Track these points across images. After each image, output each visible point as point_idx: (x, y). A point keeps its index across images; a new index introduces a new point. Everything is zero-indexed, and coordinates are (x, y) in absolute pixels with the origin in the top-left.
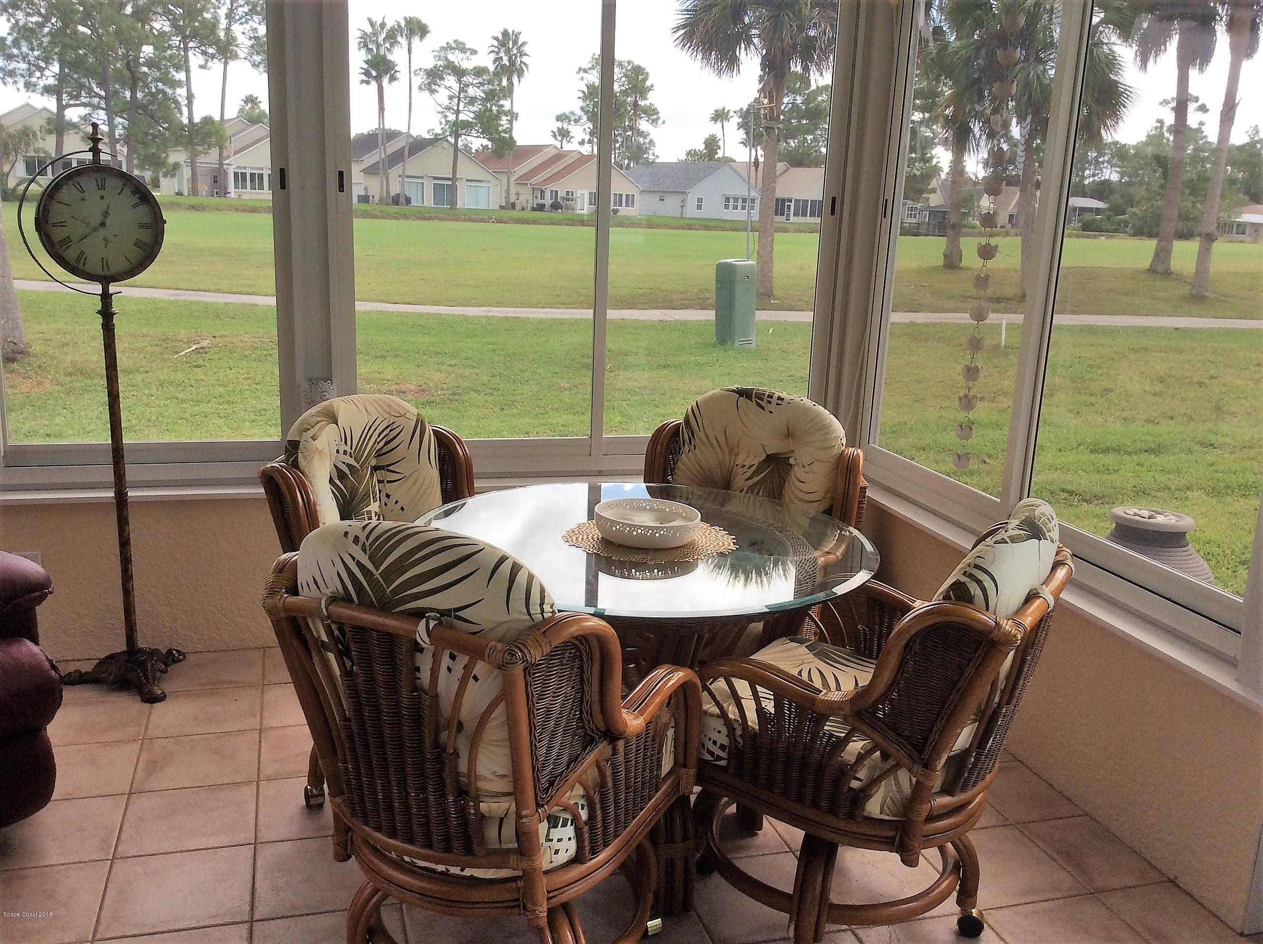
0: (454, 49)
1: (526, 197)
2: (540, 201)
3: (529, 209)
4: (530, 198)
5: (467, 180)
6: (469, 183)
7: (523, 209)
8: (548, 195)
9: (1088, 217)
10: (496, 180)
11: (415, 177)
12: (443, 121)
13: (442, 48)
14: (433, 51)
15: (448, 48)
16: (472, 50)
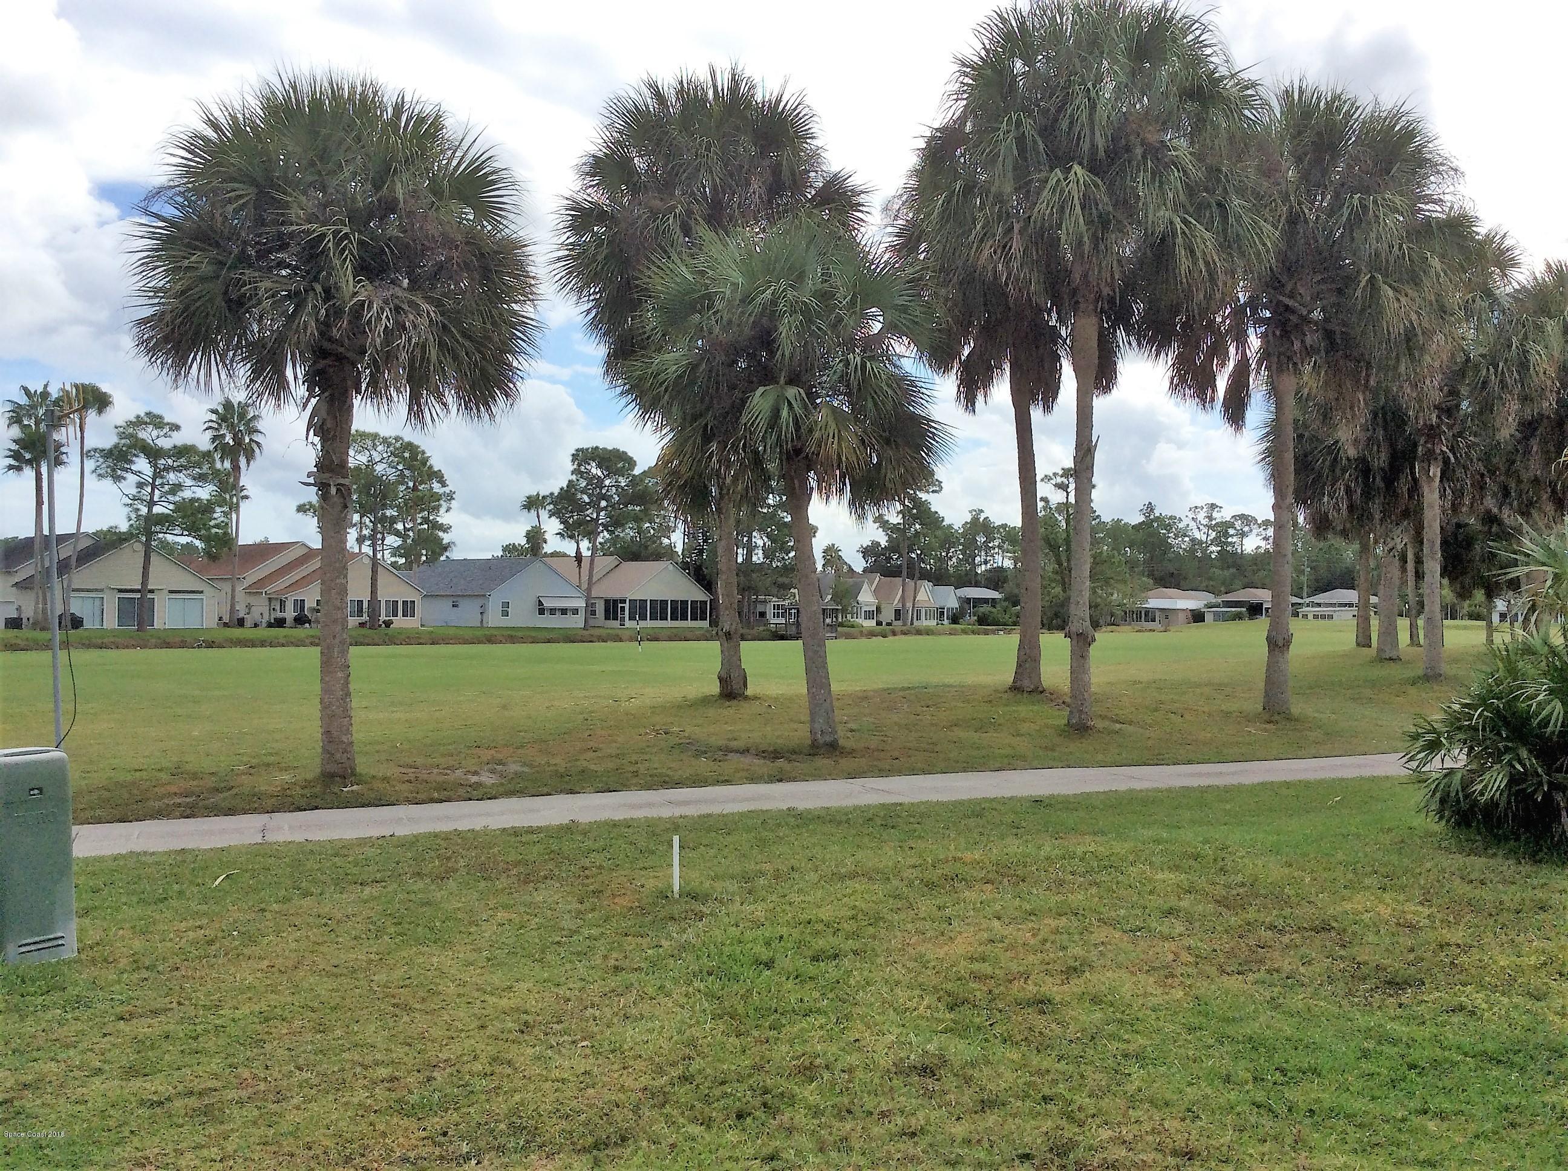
0: (146, 423)
1: (261, 611)
2: (279, 615)
3: (264, 625)
4: (265, 610)
5: (171, 592)
6: (173, 596)
7: (256, 625)
8: (290, 606)
9: (985, 609)
10: (213, 589)
11: (88, 591)
12: (133, 516)
13: (130, 424)
14: (116, 427)
15: (139, 422)
16: (173, 424)
